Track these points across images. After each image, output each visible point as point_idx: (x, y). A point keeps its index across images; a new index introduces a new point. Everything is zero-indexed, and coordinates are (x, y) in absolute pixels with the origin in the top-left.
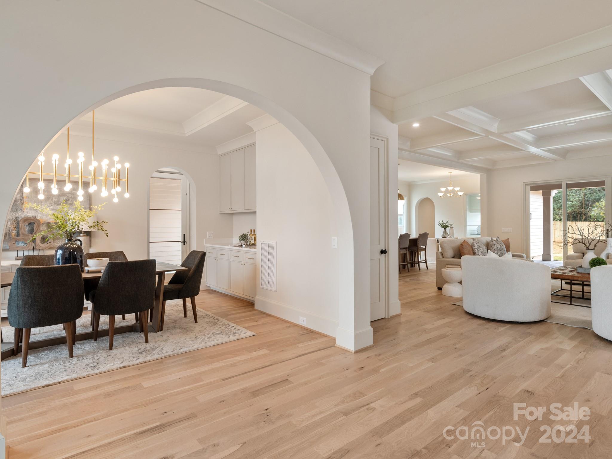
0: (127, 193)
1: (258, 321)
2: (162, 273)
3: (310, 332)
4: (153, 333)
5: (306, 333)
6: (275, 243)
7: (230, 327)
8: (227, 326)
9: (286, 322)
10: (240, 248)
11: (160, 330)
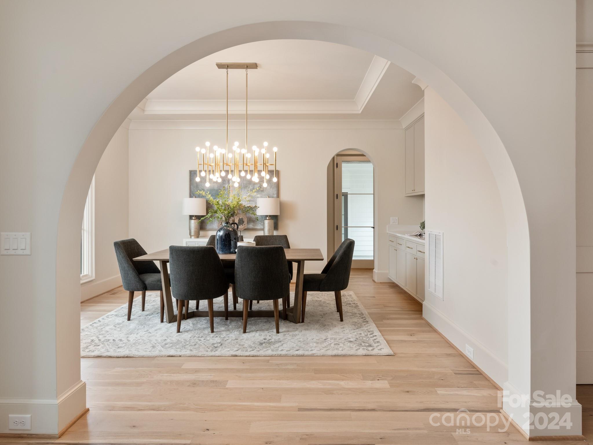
0: (275, 178)
1: (414, 335)
2: (301, 261)
3: (477, 372)
4: (293, 323)
5: (467, 372)
6: (441, 234)
7: (372, 336)
8: (369, 333)
9: (451, 346)
10: (417, 239)
11: (301, 321)
